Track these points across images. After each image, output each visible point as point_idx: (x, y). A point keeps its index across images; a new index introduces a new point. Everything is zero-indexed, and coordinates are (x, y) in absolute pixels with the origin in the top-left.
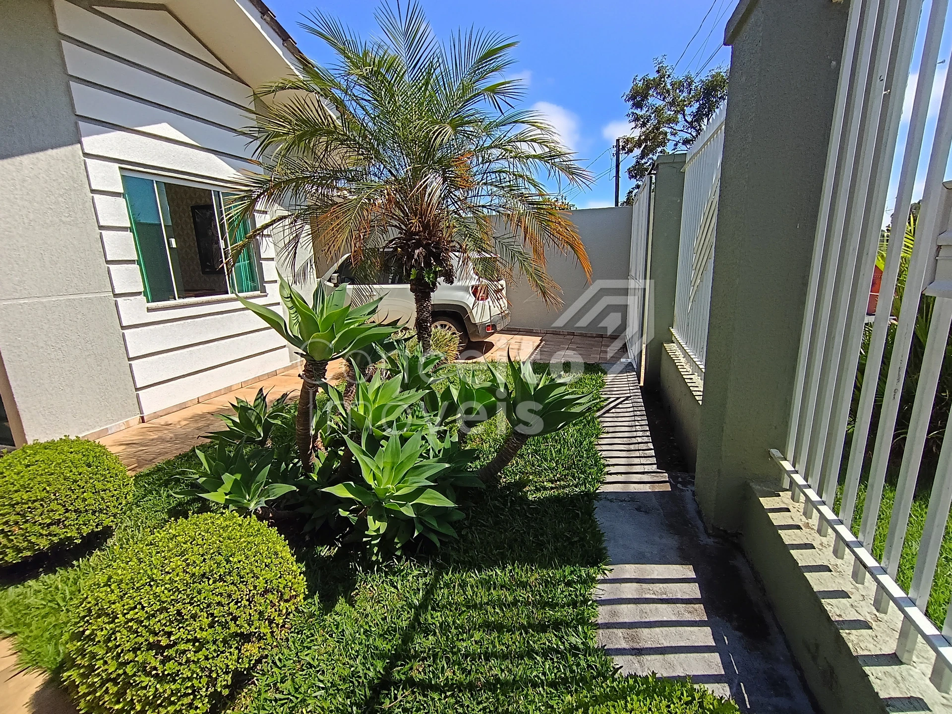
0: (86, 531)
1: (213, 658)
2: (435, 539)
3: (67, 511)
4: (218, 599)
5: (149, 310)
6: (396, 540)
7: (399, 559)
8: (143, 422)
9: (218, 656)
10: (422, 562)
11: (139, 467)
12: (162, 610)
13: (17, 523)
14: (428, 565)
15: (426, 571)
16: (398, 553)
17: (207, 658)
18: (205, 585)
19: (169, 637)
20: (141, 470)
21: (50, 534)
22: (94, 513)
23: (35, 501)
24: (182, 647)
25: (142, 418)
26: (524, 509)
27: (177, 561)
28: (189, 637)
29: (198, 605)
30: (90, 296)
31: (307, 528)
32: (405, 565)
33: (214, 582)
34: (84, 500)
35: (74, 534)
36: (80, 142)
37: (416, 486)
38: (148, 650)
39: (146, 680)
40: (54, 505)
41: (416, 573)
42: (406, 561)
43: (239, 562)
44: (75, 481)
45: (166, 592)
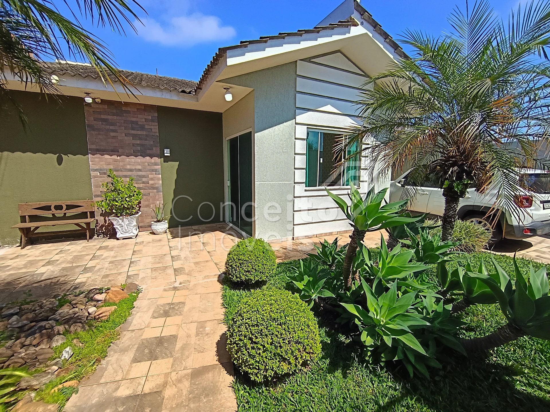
0: (257, 279)
1: (269, 359)
2: (411, 370)
3: (253, 268)
4: (277, 333)
5: (306, 191)
6: (382, 355)
7: (382, 368)
8: (293, 240)
9: (271, 359)
10: (396, 379)
11: (285, 259)
12: (257, 326)
13: (238, 267)
14: (400, 384)
15: (398, 388)
16: (382, 364)
17: (266, 357)
18: (274, 324)
19: (256, 339)
20: (285, 261)
21: (246, 275)
22: (260, 273)
23: (245, 261)
24: (259, 346)
25: (293, 238)
26: (506, 393)
27: (268, 307)
28: (262, 343)
29: (269, 332)
30: (286, 182)
31: (338, 321)
32: (384, 374)
33: (278, 325)
34: (259, 266)
35: (252, 278)
36: (295, 118)
37: (400, 328)
38: (249, 339)
39: (245, 352)
40: (249, 264)
41: (390, 384)
42: (386, 372)
43: (290, 321)
44: (258, 258)
45: (260, 318)
